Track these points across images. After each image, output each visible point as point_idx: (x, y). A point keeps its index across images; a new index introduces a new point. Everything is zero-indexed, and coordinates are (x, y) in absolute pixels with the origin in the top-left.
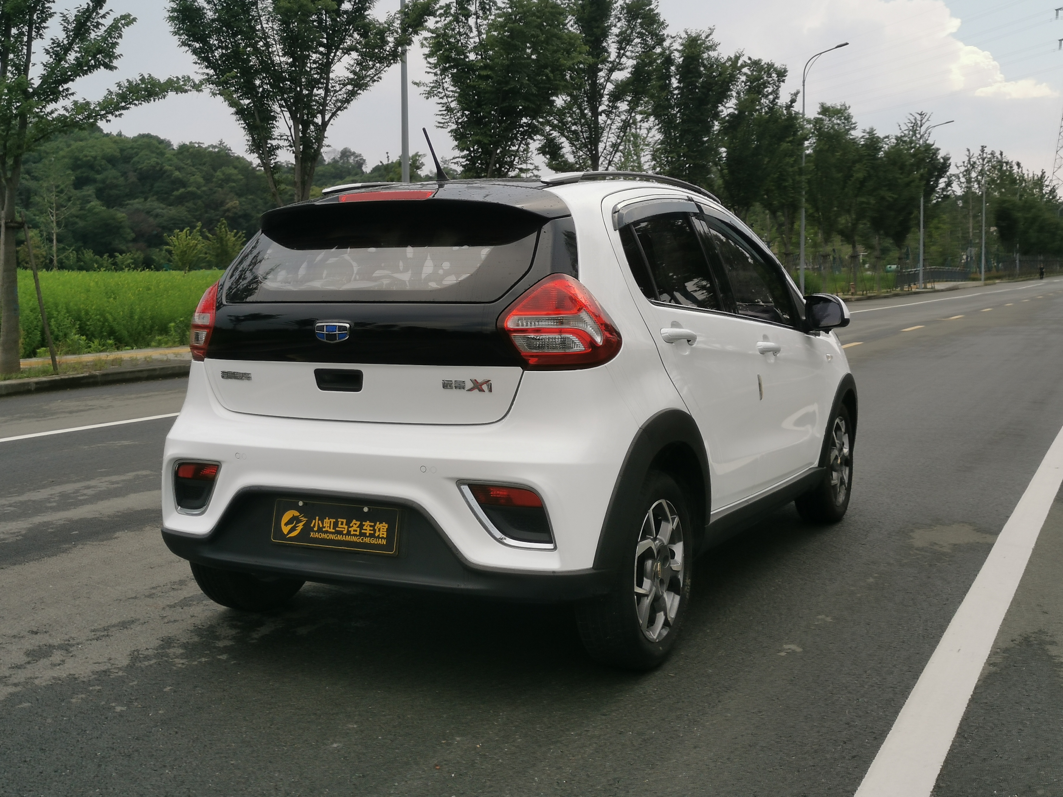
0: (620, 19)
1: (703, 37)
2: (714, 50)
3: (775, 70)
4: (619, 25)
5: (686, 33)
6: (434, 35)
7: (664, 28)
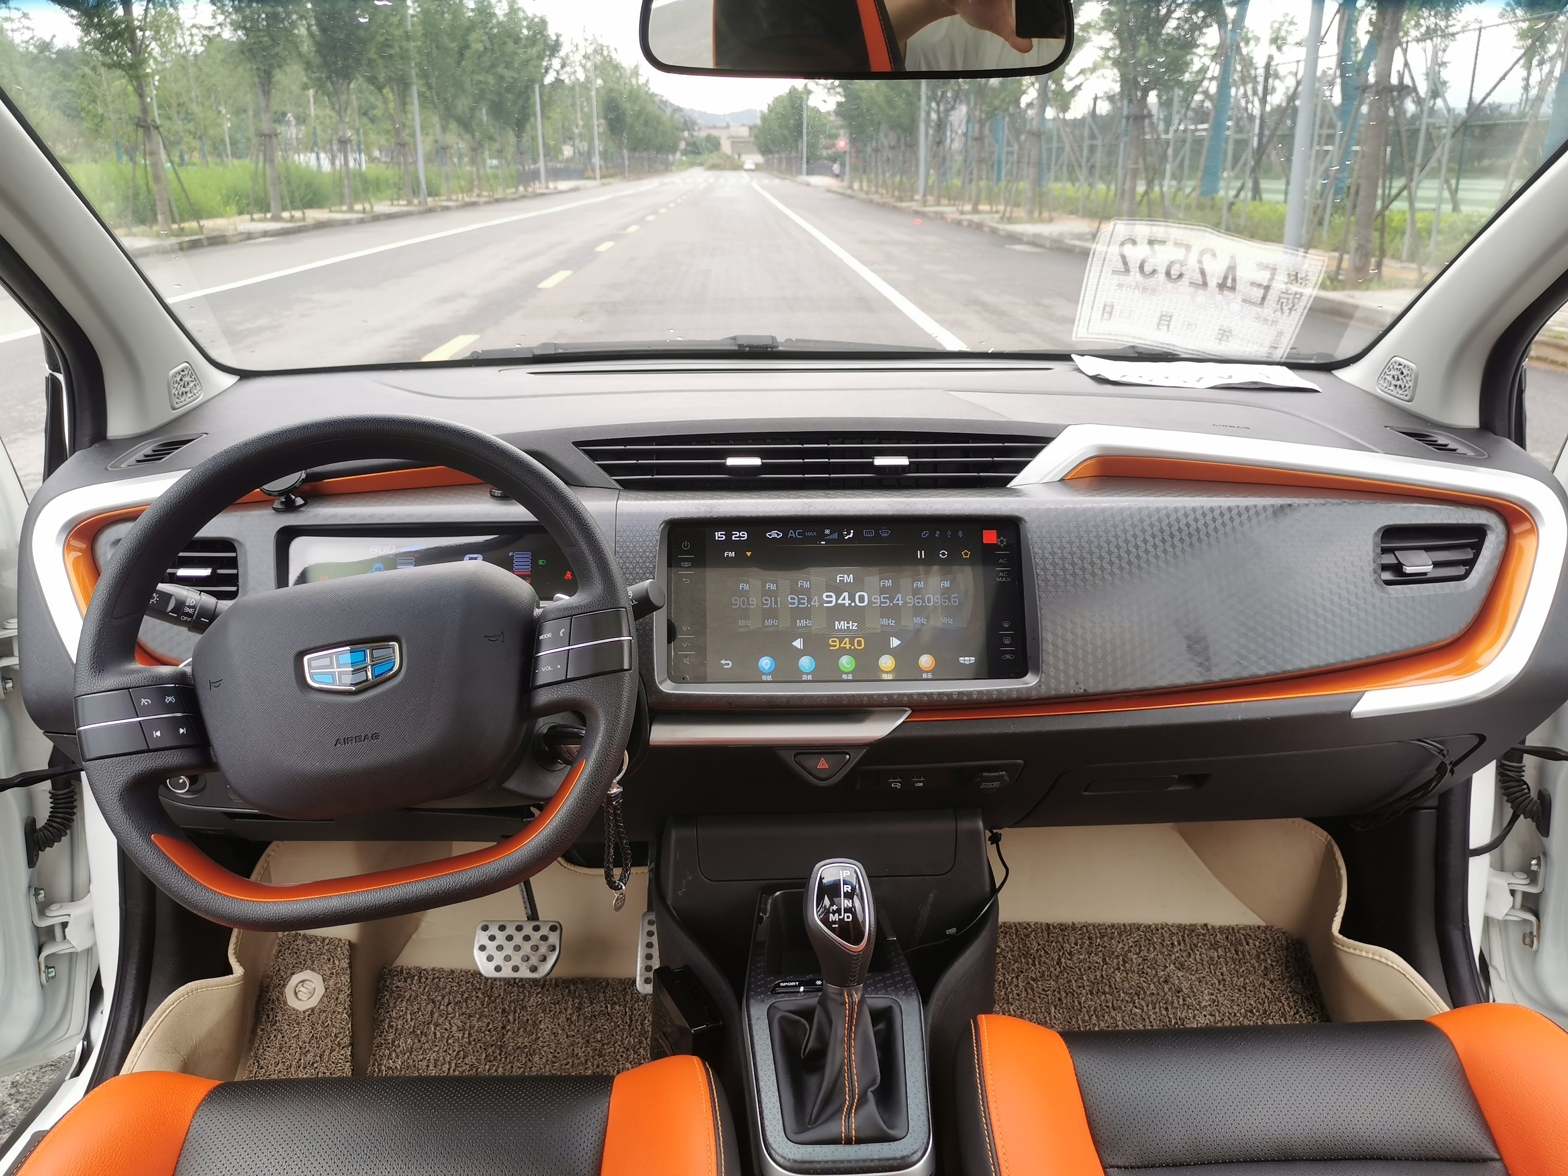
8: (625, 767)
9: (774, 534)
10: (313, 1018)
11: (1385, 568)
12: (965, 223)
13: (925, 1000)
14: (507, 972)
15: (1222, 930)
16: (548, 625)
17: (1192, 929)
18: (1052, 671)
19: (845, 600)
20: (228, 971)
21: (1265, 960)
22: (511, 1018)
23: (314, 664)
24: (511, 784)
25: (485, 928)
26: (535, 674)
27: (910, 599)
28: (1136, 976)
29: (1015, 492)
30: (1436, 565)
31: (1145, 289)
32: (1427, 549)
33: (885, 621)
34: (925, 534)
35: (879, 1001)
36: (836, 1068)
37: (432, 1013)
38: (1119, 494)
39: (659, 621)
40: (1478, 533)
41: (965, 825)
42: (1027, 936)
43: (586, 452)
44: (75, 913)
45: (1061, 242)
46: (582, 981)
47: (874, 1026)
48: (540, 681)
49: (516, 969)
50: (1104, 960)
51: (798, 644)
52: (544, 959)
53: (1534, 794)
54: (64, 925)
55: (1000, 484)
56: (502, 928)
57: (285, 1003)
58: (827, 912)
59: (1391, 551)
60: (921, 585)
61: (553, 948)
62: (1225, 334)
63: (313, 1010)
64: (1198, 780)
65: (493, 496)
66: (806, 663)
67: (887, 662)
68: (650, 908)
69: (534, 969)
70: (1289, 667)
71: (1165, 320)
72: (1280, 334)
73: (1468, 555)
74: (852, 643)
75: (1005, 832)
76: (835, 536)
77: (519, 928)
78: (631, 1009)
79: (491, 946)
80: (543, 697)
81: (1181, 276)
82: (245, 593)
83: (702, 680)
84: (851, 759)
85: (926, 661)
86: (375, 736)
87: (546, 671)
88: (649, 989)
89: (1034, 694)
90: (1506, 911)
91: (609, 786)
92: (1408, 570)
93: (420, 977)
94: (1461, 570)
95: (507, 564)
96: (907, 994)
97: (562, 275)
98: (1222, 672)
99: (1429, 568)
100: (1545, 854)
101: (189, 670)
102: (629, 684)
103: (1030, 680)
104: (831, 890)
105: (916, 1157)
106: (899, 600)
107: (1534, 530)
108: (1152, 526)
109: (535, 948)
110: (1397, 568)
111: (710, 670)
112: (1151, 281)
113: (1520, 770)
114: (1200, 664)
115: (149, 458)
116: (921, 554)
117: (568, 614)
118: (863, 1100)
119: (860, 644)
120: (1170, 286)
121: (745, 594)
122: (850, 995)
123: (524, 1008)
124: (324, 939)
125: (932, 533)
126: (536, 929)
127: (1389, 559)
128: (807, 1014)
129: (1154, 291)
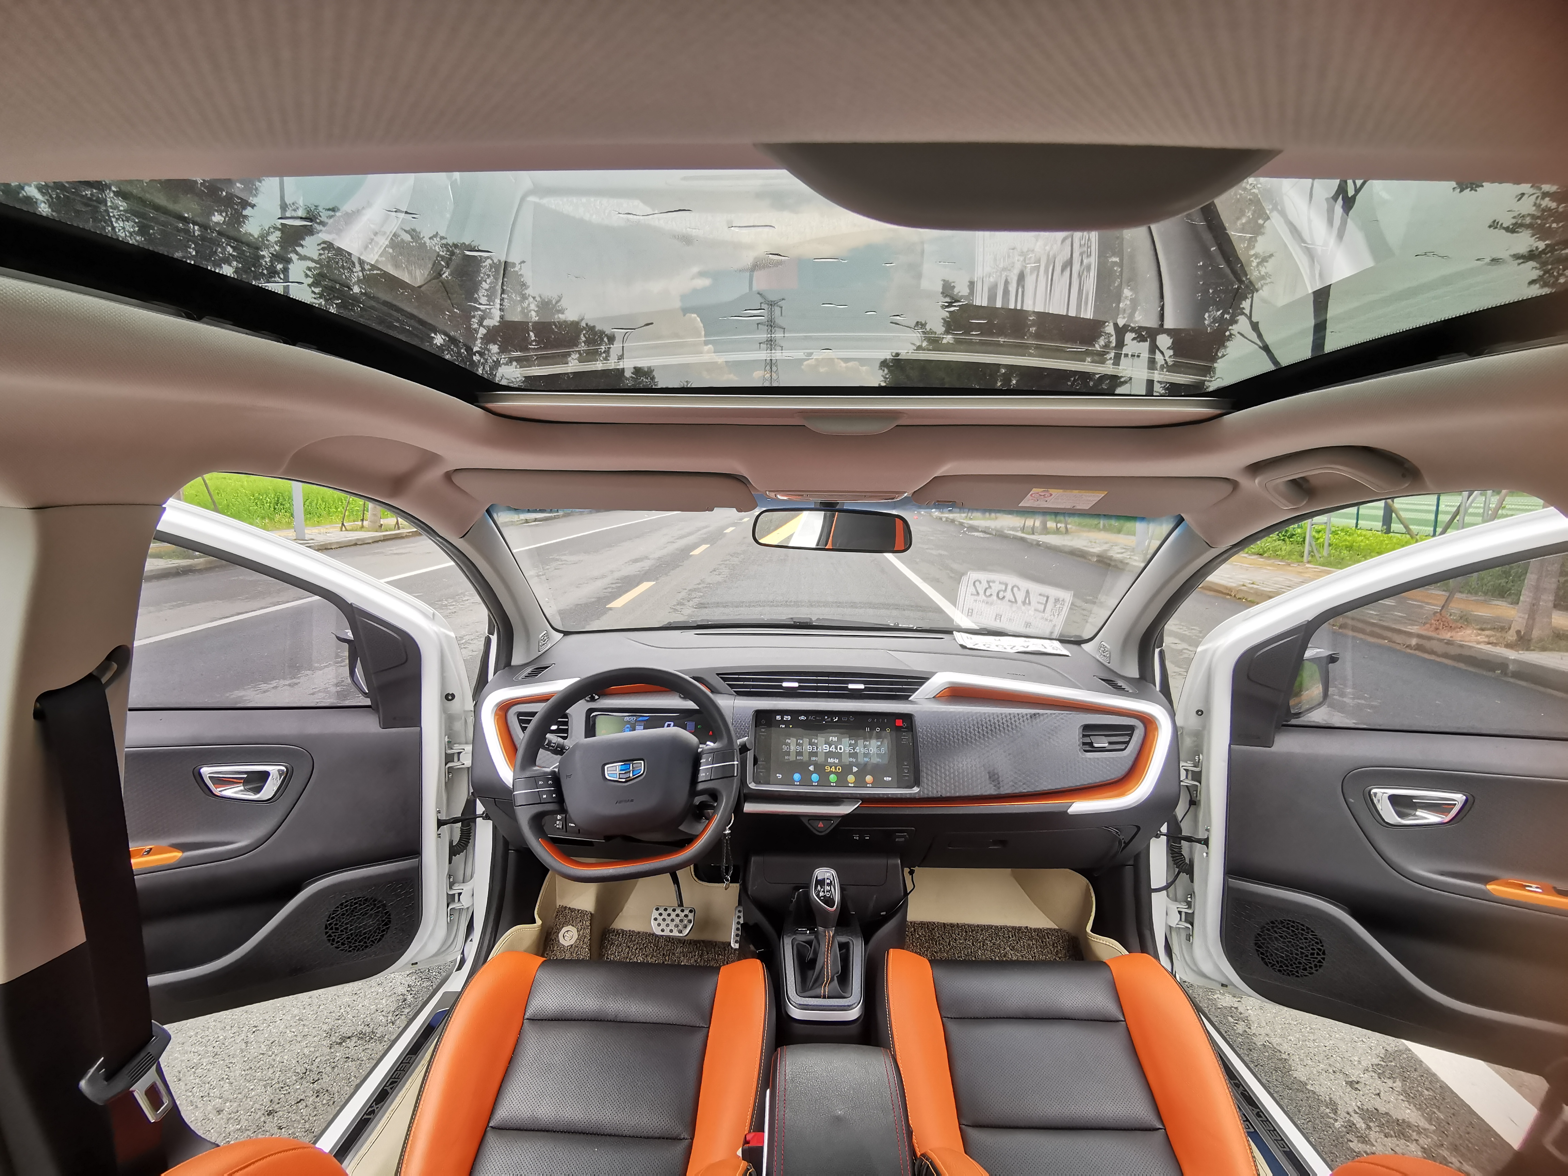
0: (489, 276)
1: (554, 302)
2: (563, 313)
3: (606, 335)
4: (488, 281)
5: (540, 297)
6: (318, 266)
7: (526, 289)
8: (732, 821)
9: (802, 718)
10: (572, 950)
11: (1084, 744)
12: (944, 519)
13: (866, 942)
14: (667, 933)
15: (1035, 930)
16: (704, 756)
17: (1020, 929)
18: (926, 786)
19: (833, 749)
20: (534, 922)
21: (1057, 947)
22: (667, 958)
23: (609, 769)
24: (681, 828)
25: (657, 909)
26: (698, 777)
27: (862, 750)
28: (989, 953)
29: (912, 702)
30: (1110, 743)
31: (987, 603)
32: (1106, 736)
33: (851, 759)
34: (870, 720)
35: (843, 939)
36: (821, 964)
37: (628, 953)
38: (959, 705)
39: (750, 755)
40: (1132, 728)
41: (891, 862)
42: (933, 929)
43: (721, 678)
44: (466, 888)
45: (1002, 532)
46: (703, 941)
47: (840, 951)
48: (699, 780)
49: (671, 931)
50: (973, 944)
51: (811, 768)
52: (685, 927)
53: (1187, 861)
54: (460, 894)
55: (906, 698)
56: (666, 910)
57: (559, 941)
58: (819, 892)
59: (1089, 736)
60: (868, 743)
61: (690, 921)
62: (1028, 625)
63: (572, 946)
64: (1003, 843)
65: (680, 697)
66: (815, 777)
67: (851, 778)
68: (740, 903)
69: (680, 932)
70: (1038, 789)
71: (998, 617)
72: (1055, 626)
73: (1126, 739)
74: (836, 769)
75: (916, 869)
76: (830, 719)
77: (674, 910)
78: (728, 958)
79: (660, 918)
80: (700, 787)
81: (1004, 597)
82: (571, 737)
83: (768, 783)
84: (835, 823)
85: (869, 778)
86: (632, 801)
87: (702, 776)
88: (737, 946)
89: (917, 796)
90: (1176, 922)
91: (725, 830)
92: (1096, 745)
93: (623, 935)
94: (1123, 746)
95: (684, 727)
96: (857, 937)
97: (704, 547)
98: (1006, 790)
99: (1106, 745)
100: (1194, 893)
101: (556, 770)
102: (736, 782)
103: (916, 790)
104: (821, 882)
105: (854, 1006)
106: (857, 750)
107: (1156, 729)
108: (973, 720)
109: (681, 921)
110: (1091, 744)
111: (771, 779)
112: (990, 599)
113: (1180, 848)
114: (995, 786)
115: (530, 675)
116: (868, 729)
117: (712, 751)
118: (832, 980)
119: (839, 769)
120: (999, 601)
121: (789, 744)
122: (829, 932)
123: (674, 954)
124: (579, 910)
125: (873, 720)
126: (682, 911)
127: (1087, 740)
128: (810, 943)
129: (992, 604)
